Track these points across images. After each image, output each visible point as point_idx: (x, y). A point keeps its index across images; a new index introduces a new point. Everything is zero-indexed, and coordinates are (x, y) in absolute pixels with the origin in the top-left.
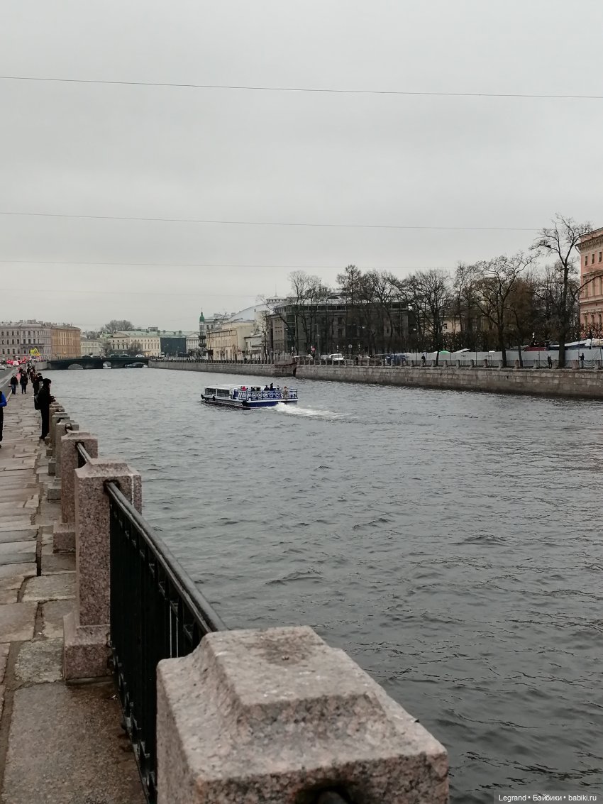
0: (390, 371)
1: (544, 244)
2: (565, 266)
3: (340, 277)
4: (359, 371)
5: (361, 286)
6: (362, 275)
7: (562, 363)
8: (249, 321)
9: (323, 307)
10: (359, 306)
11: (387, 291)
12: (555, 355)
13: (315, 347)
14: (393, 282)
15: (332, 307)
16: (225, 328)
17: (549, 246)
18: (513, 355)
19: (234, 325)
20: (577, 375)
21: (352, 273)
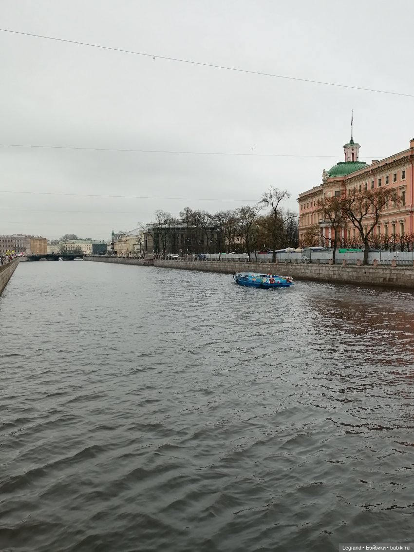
0: (197, 263)
1: (265, 200)
2: (276, 212)
3: (181, 213)
4: (182, 263)
5: (193, 218)
6: (193, 212)
7: (274, 260)
8: (136, 236)
9: (173, 229)
10: (192, 229)
11: (206, 221)
12: (270, 256)
14: (209, 216)
15: (178, 229)
16: (123, 239)
17: (268, 202)
18: (253, 255)
19: (128, 238)
20: (278, 266)
21: (188, 211)
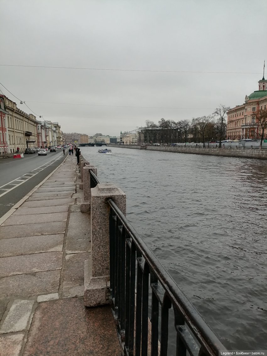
0: (172, 148)
1: (216, 112)
2: (222, 119)
3: (159, 122)
4: (164, 148)
5: (165, 124)
6: (166, 121)
7: (220, 146)
8: (134, 134)
9: (154, 130)
10: (165, 130)
11: (172, 126)
12: (218, 144)
13: (152, 141)
14: (174, 123)
15: (157, 130)
16: (127, 136)
17: (218, 113)
18: (206, 144)
19: (130, 135)
20: (224, 150)
21: (163, 120)
